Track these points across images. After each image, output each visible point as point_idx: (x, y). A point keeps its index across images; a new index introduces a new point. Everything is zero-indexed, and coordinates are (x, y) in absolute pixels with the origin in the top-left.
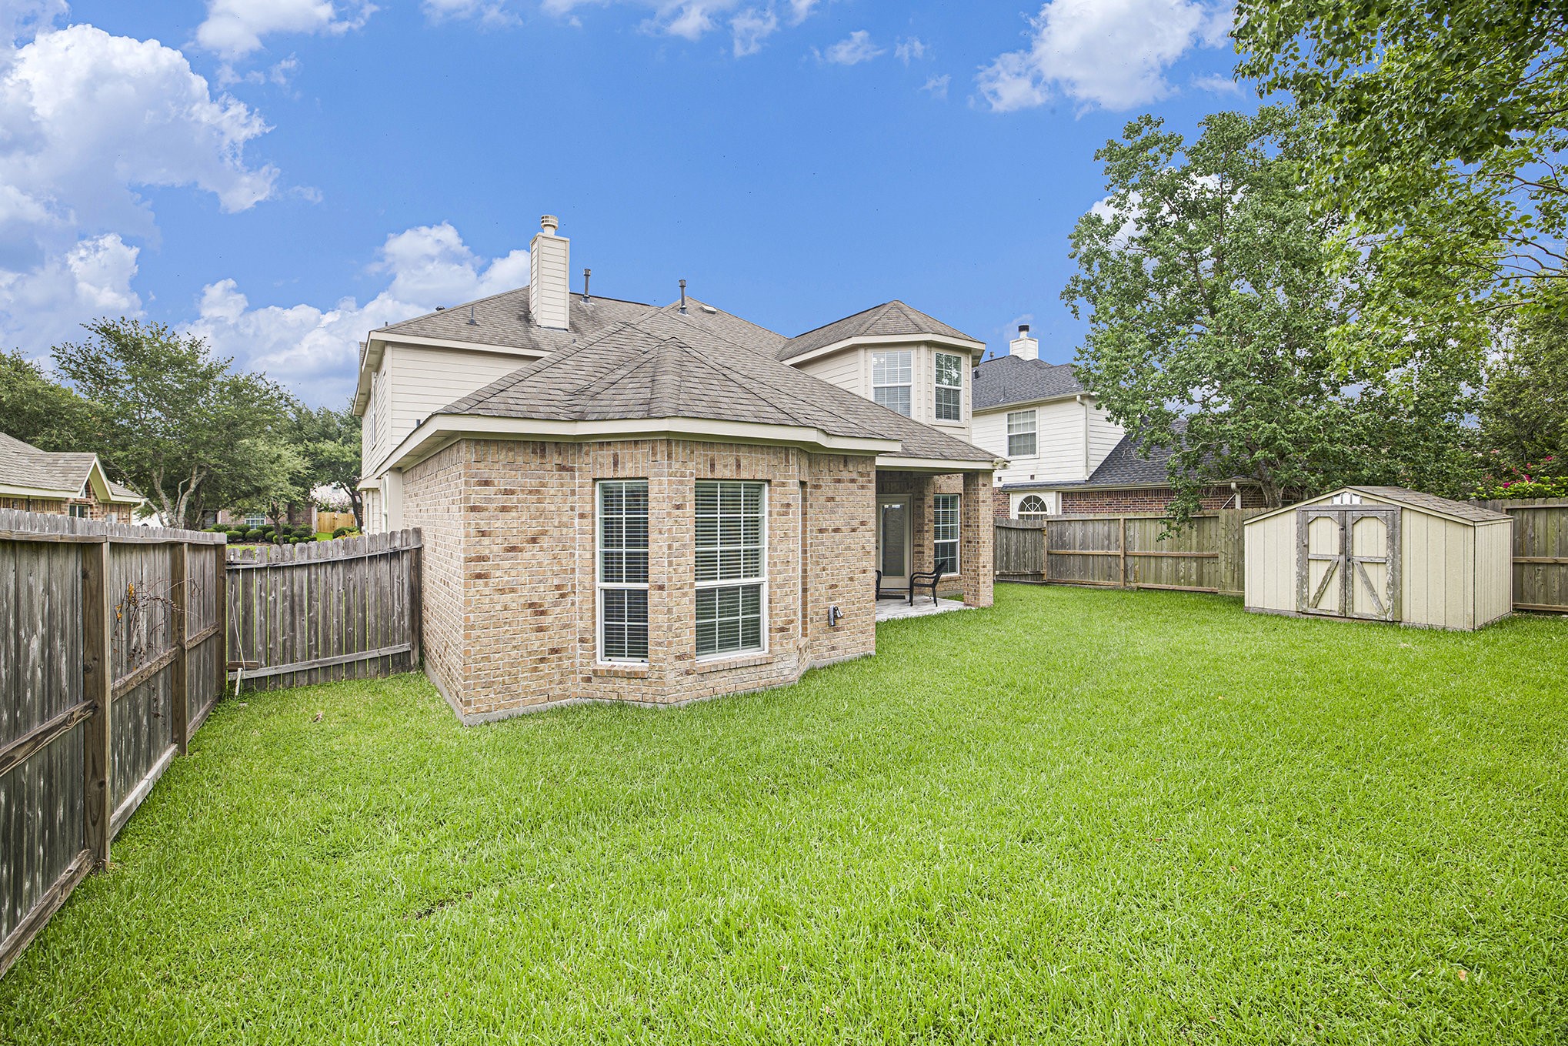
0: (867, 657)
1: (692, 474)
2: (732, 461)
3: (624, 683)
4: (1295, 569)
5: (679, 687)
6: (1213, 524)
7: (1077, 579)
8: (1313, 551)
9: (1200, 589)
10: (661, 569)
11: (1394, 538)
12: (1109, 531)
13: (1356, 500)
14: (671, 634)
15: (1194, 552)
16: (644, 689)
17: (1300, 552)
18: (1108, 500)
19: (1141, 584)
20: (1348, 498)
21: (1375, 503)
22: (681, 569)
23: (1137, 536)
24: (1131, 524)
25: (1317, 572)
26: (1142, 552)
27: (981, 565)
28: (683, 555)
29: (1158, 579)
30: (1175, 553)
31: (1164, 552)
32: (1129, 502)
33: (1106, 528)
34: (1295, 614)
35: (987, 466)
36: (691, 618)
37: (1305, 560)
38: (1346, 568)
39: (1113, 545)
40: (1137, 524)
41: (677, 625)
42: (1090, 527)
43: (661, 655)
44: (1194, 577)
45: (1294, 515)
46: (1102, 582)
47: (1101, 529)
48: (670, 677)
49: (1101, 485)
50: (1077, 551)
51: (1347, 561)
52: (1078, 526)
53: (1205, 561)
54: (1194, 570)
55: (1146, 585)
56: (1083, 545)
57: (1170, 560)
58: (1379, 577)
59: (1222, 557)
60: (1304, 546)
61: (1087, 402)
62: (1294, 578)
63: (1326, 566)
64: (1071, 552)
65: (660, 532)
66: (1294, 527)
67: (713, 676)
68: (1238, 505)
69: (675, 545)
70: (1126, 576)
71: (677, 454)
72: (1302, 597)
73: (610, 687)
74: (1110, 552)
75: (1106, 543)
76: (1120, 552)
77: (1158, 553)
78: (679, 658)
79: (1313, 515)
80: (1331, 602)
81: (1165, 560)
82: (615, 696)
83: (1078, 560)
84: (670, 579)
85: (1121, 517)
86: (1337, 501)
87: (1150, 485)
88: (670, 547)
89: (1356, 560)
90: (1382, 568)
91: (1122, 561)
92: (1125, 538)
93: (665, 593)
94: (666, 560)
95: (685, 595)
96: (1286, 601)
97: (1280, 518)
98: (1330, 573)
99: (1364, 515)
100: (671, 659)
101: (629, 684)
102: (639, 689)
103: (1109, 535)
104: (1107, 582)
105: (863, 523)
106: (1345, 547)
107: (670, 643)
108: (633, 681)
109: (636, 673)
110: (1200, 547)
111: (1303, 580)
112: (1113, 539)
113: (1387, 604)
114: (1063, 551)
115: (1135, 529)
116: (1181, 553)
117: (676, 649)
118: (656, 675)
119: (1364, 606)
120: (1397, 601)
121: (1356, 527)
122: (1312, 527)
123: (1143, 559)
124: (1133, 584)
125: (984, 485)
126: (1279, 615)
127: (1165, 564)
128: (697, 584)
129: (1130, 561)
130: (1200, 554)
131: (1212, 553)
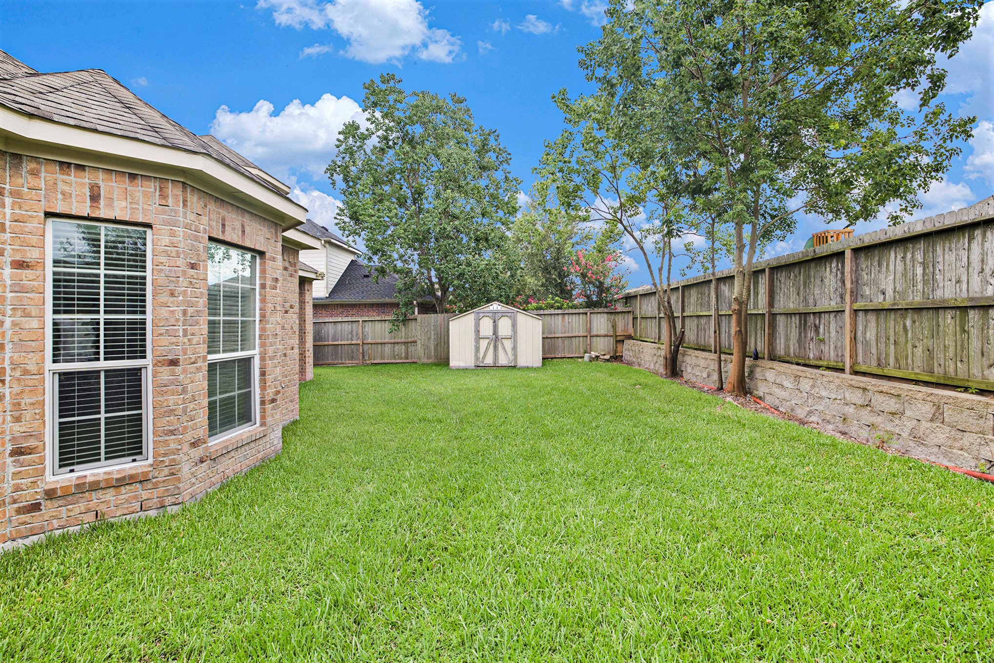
0: (295, 423)
1: (205, 231)
2: (238, 225)
3: (109, 495)
4: (474, 343)
5: (193, 480)
6: (413, 322)
7: (330, 361)
8: (482, 334)
9: (407, 361)
10: (174, 340)
11: (514, 326)
12: (352, 329)
13: (499, 308)
14: (185, 418)
15: (403, 340)
16: (145, 495)
17: (476, 335)
18: (341, 310)
19: (373, 361)
20: (495, 306)
21: (506, 309)
22: (195, 340)
23: (370, 331)
24: (366, 324)
25: (483, 344)
26: (373, 341)
27: (307, 349)
28: (197, 323)
29: (382, 357)
30: (393, 341)
31: (386, 341)
32: (355, 311)
33: (350, 327)
34: (474, 368)
35: (313, 276)
36: (204, 397)
37: (478, 338)
38: (496, 341)
39: (355, 338)
40: (370, 323)
41: (191, 406)
42: (339, 326)
43: (173, 446)
44: (404, 355)
45: (473, 314)
46: (347, 362)
47: (347, 327)
48: (186, 469)
49: (337, 300)
50: (331, 343)
51: (496, 338)
52: (330, 326)
53: (409, 345)
54: (403, 351)
55: (376, 362)
56: (334, 339)
57: (390, 345)
58: (508, 344)
59: (419, 342)
60: (477, 331)
61: (327, 245)
62: (473, 348)
63: (487, 341)
64: (326, 343)
65: (172, 294)
66: (473, 322)
67: (223, 459)
68: (416, 313)
69: (190, 310)
70: (363, 357)
71: (192, 203)
72: (477, 358)
73: (82, 506)
74: (353, 342)
75: (350, 336)
76: (359, 342)
77: (383, 341)
78: (194, 445)
79: (481, 315)
80: (489, 360)
81: (387, 345)
82: (90, 518)
83: (330, 348)
84: (185, 352)
85: (360, 319)
86: (491, 308)
87: (369, 301)
88: (185, 313)
89: (500, 338)
90: (510, 340)
91: (361, 347)
92: (363, 333)
93: (178, 369)
94: (181, 329)
95: (199, 369)
96: (470, 362)
97: (467, 316)
98: (489, 344)
99: (503, 314)
100: (186, 447)
101: (118, 494)
102: (135, 497)
103: (352, 331)
104: (350, 362)
105: (291, 307)
106: (495, 332)
107: (185, 428)
108: (123, 490)
109: (131, 477)
110: (407, 336)
111: (477, 349)
112: (354, 334)
113: (512, 358)
114: (320, 343)
115: (369, 327)
116: (396, 340)
117: (190, 436)
118: (166, 471)
119: (503, 360)
120: (515, 355)
121: (500, 321)
122: (481, 321)
123: (373, 345)
124: (368, 362)
125: (308, 291)
126: (466, 369)
127: (387, 349)
128: (210, 357)
129: (366, 347)
130: (407, 340)
131: (413, 339)
